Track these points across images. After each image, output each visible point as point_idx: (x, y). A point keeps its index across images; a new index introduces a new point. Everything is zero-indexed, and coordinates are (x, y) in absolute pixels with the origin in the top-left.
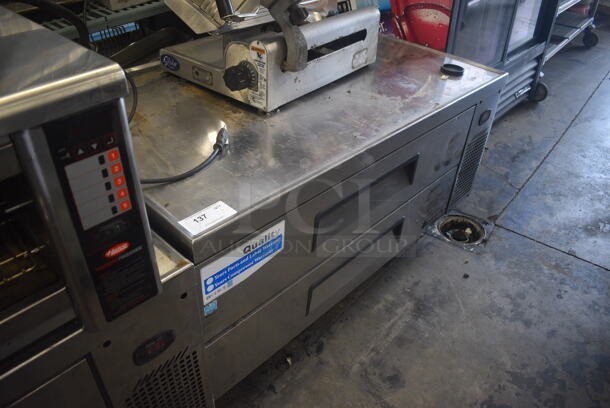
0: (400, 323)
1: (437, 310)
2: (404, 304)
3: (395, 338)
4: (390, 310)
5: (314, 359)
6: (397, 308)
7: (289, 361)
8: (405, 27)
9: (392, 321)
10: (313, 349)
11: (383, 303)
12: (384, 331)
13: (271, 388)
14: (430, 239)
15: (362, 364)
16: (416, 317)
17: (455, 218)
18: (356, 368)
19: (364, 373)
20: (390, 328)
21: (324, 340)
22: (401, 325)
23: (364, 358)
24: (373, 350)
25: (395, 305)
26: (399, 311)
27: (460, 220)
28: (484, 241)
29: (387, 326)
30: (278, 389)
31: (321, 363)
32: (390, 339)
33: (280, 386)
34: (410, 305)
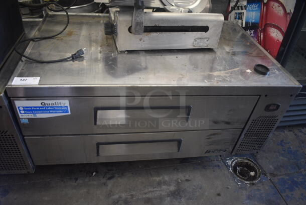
0: (158, 193)
1: (183, 200)
2: (170, 185)
3: (147, 198)
4: (159, 184)
5: (104, 180)
6: (164, 185)
7: (94, 174)
8: (262, 36)
9: (155, 189)
10: (108, 176)
11: (161, 178)
12: (146, 191)
13: (76, 179)
14: (221, 164)
15: (120, 197)
16: (168, 196)
17: (249, 162)
18: (116, 196)
19: (116, 201)
20: (151, 191)
21: (116, 175)
22: (157, 194)
23: (124, 195)
24: (132, 195)
25: (165, 183)
26: (164, 187)
27: (252, 165)
28: (253, 184)
29: (150, 190)
30: (78, 181)
31: (105, 184)
32: (144, 196)
33: (80, 181)
34: (172, 188)
